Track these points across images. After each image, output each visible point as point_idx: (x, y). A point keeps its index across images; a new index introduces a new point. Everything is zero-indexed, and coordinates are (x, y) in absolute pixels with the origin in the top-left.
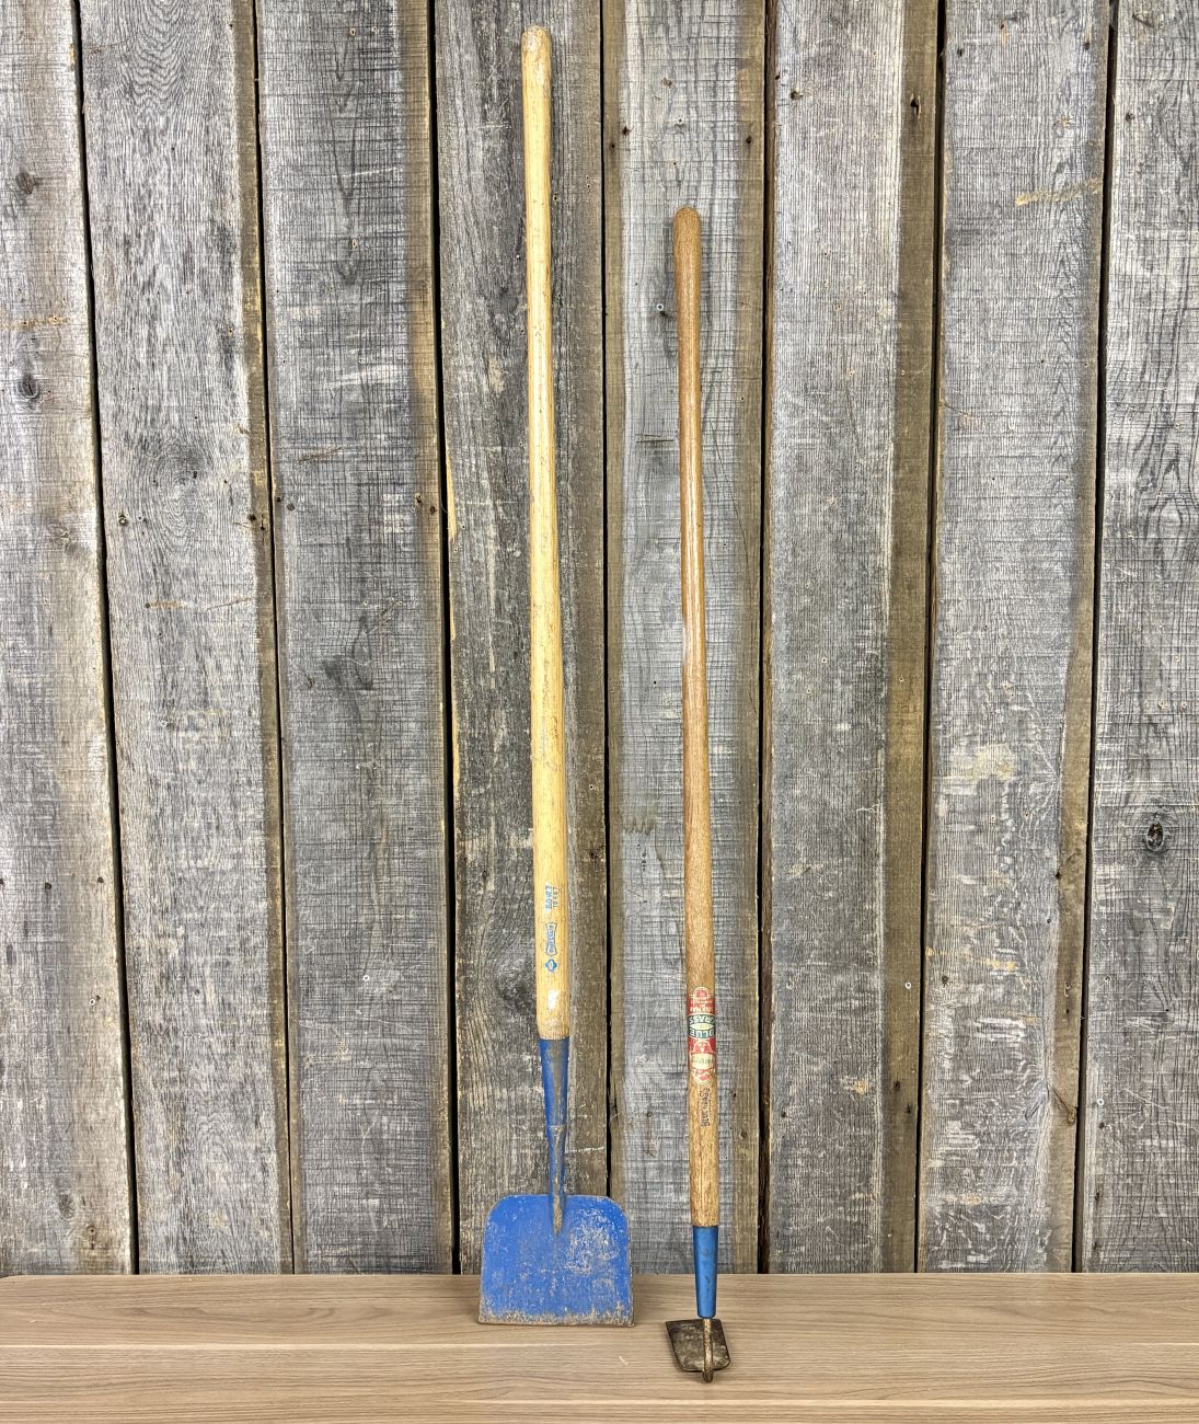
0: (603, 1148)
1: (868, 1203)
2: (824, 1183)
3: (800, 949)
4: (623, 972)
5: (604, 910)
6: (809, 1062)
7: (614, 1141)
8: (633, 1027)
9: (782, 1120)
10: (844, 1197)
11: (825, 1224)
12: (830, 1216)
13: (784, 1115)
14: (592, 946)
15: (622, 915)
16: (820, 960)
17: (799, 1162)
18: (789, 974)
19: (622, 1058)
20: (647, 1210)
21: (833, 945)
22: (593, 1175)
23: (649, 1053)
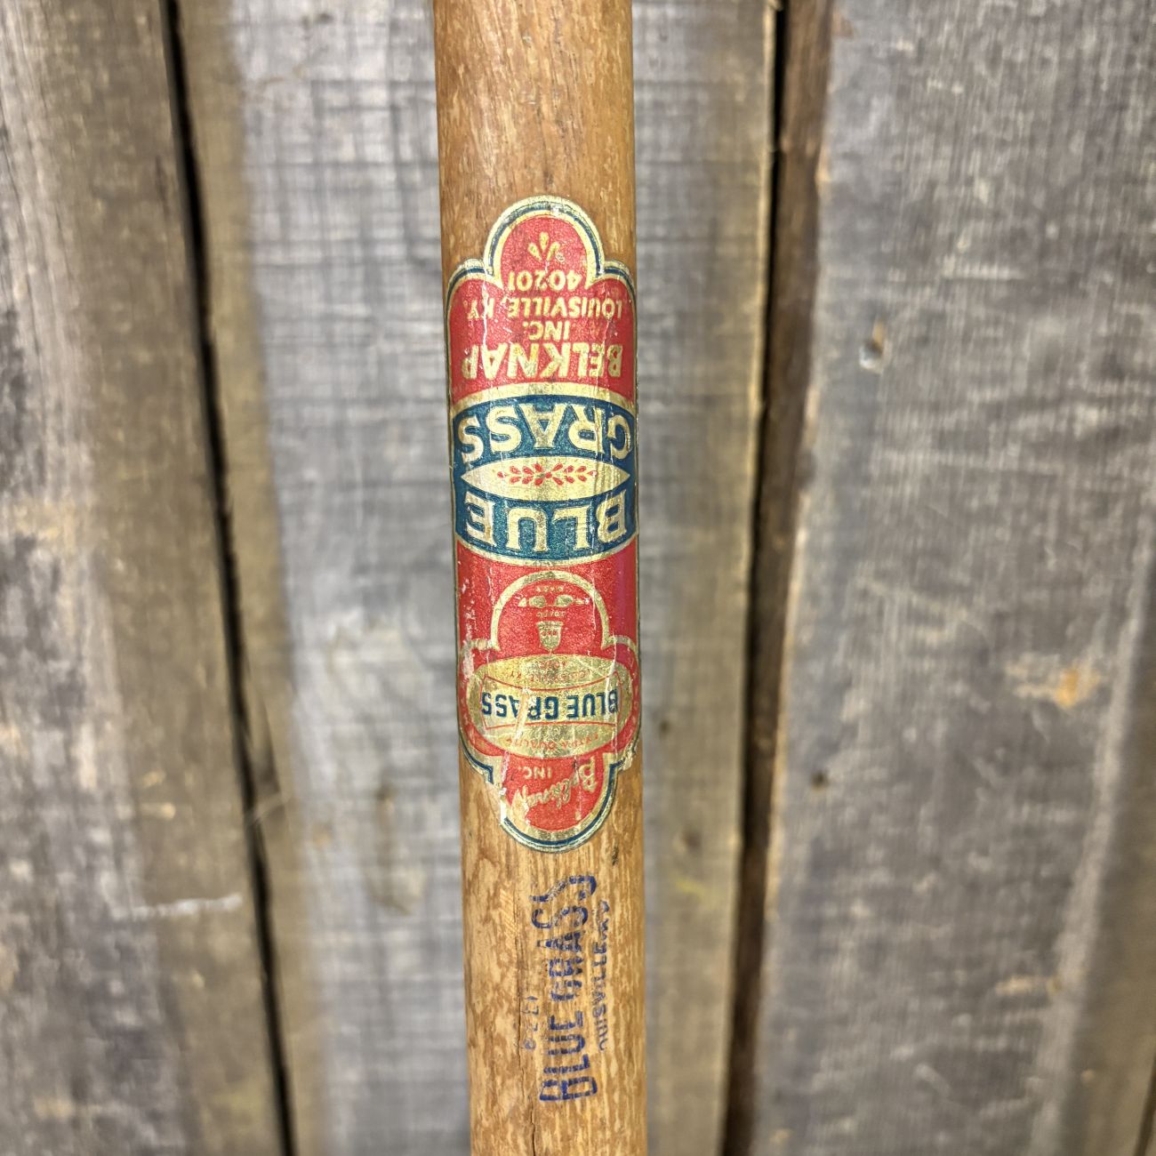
0: (237, 900)
1: (1040, 1001)
2: (924, 957)
3: (924, 217)
4: (255, 315)
5: (154, 49)
6: (917, 617)
7: (278, 877)
8: (314, 518)
9: (813, 796)
10: (975, 993)
11: (915, 1061)
12: (933, 1039)
13: (819, 780)
14: (118, 202)
15: (232, 76)
16: (989, 258)
17: (859, 910)
18: (877, 313)
19: (280, 622)
20: (394, 1056)
21: (1039, 200)
22: (216, 974)
23: (375, 602)
